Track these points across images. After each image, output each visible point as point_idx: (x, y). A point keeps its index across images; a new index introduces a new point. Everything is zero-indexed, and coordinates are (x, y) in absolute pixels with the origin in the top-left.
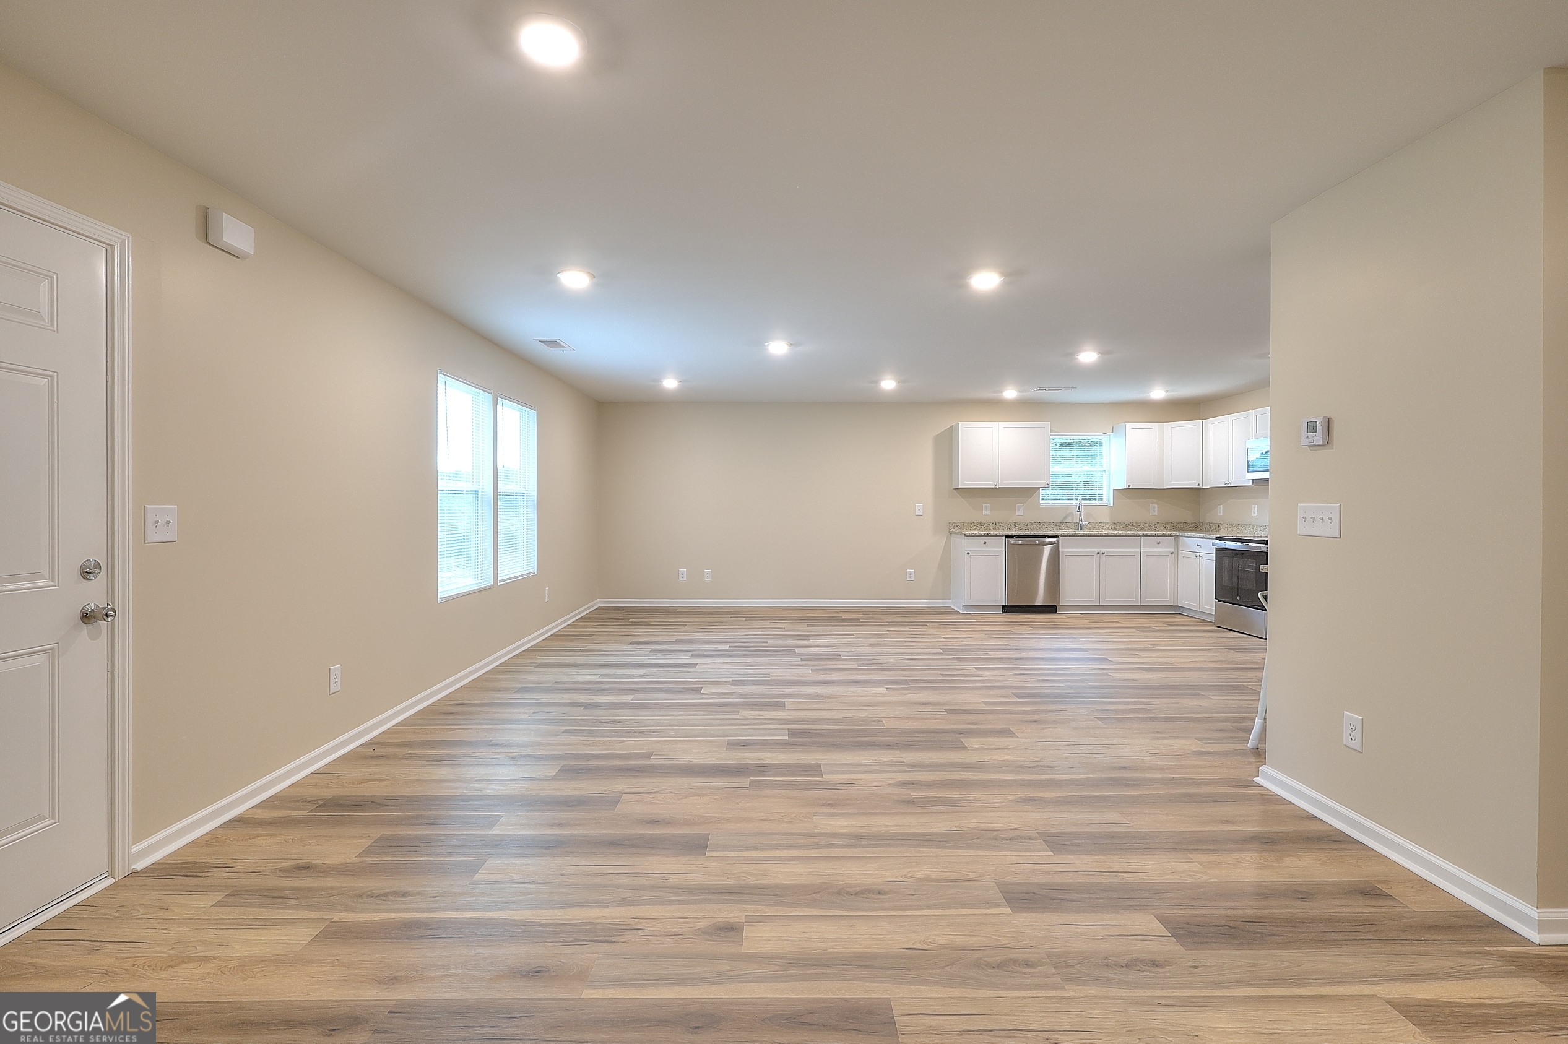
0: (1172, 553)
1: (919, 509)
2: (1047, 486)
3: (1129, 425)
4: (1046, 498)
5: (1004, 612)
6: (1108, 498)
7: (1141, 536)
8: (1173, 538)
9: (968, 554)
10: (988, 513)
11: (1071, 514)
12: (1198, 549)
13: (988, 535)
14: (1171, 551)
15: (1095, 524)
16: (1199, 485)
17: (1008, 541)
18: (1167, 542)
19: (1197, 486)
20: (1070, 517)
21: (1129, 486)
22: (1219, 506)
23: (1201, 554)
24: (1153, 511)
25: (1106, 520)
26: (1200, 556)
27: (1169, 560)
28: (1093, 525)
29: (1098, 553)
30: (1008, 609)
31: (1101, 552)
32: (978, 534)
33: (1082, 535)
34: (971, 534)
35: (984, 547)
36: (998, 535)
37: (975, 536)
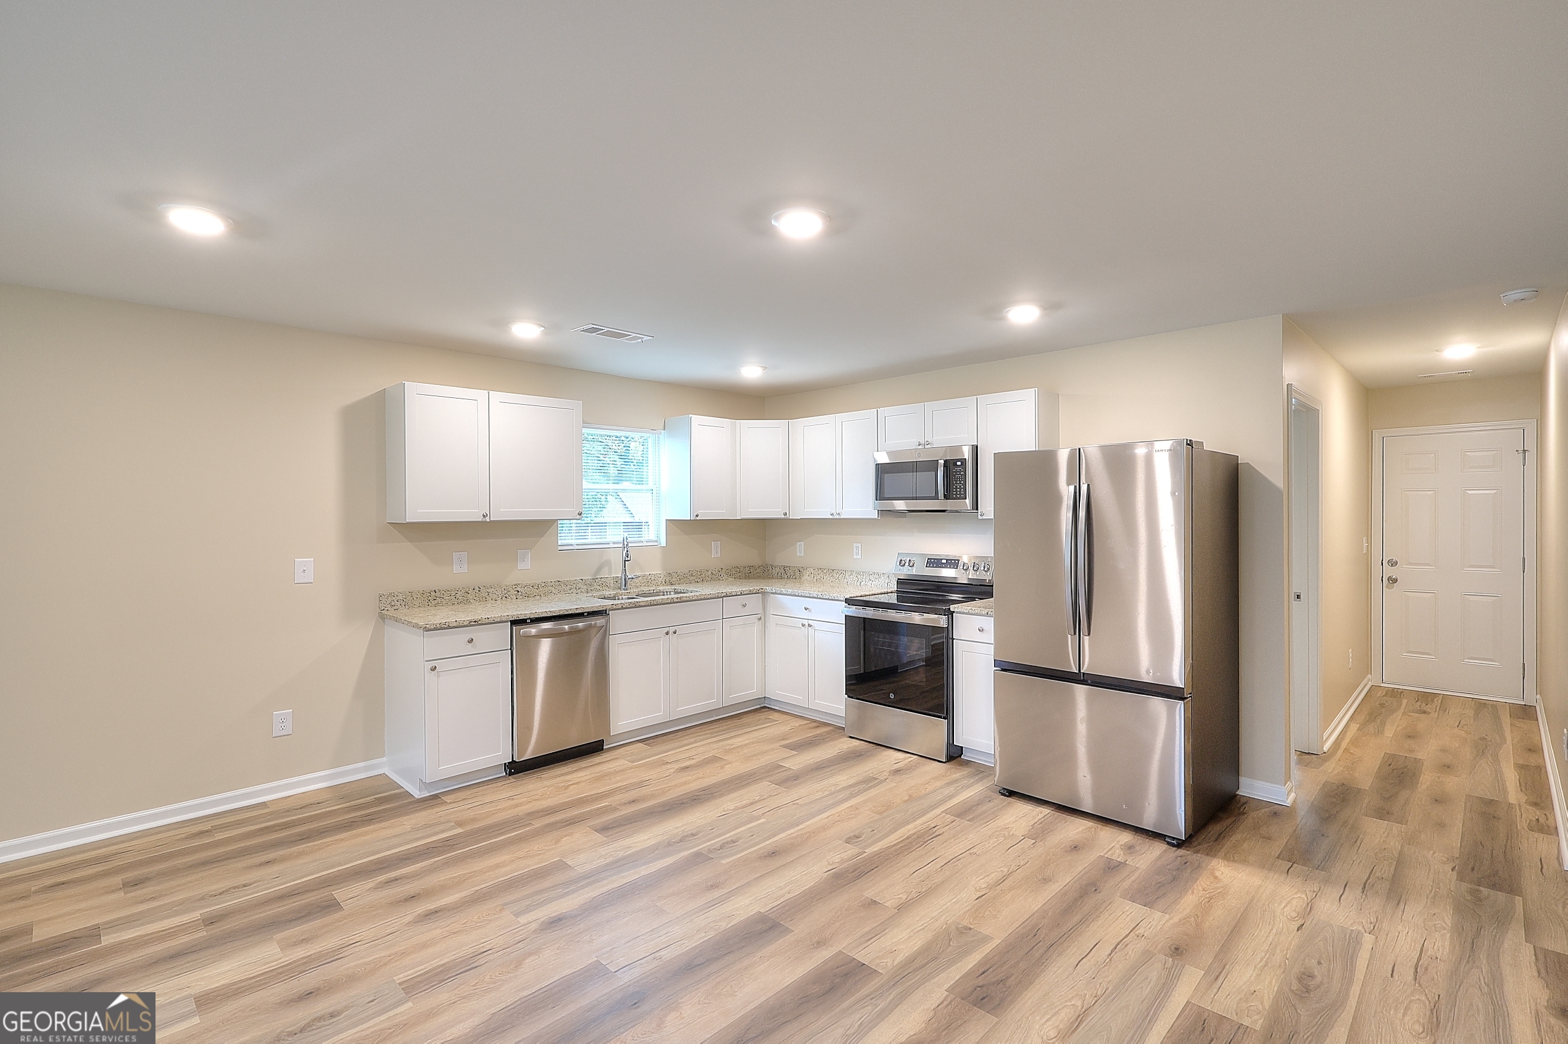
0: (760, 619)
1: (305, 568)
2: (578, 517)
3: (696, 419)
4: (568, 537)
5: (511, 774)
6: (656, 533)
7: (722, 597)
8: (760, 595)
9: (434, 669)
10: (465, 569)
11: (608, 563)
12: (806, 614)
13: (476, 623)
14: (759, 616)
16: (786, 514)
17: (518, 632)
18: (754, 601)
19: (783, 516)
20: (606, 568)
21: (697, 516)
22: (798, 543)
23: (810, 622)
24: (715, 553)
26: (810, 626)
27: (756, 628)
29: (667, 633)
30: (516, 768)
31: (672, 630)
32: (455, 624)
33: (644, 604)
34: (438, 625)
35: (470, 648)
36: (499, 620)
37: (449, 627)
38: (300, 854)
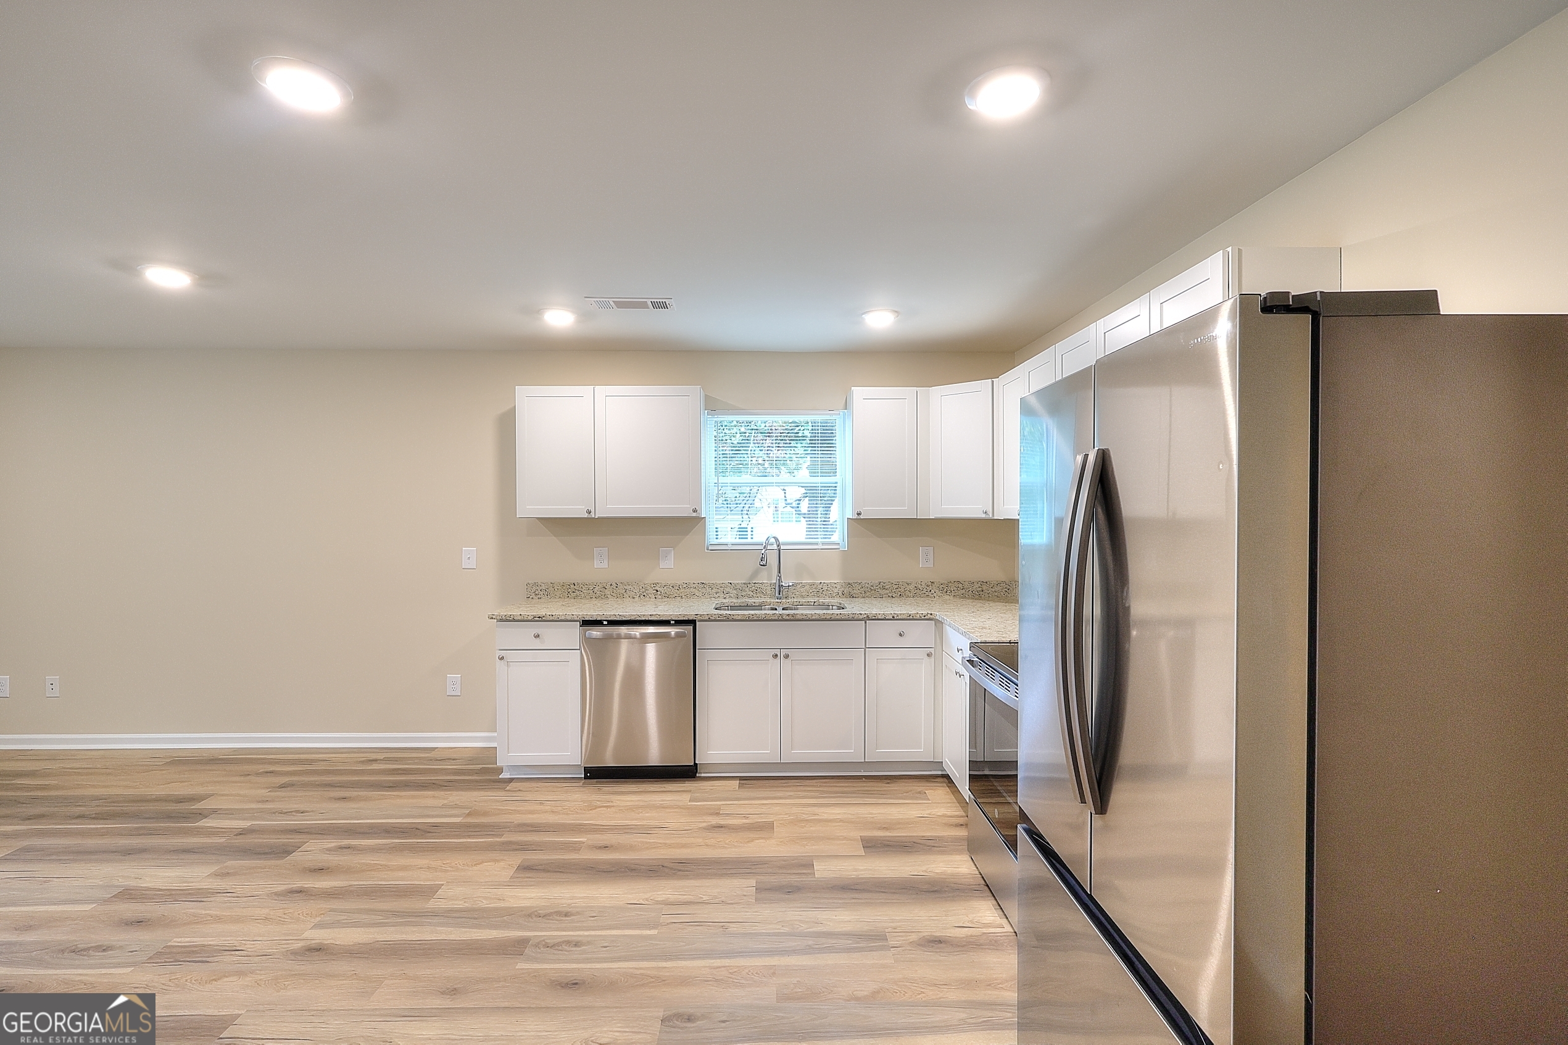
0: (928, 655)
1: (469, 556)
3: (859, 393)
5: (587, 777)
6: (841, 534)
7: (862, 620)
8: (933, 622)
9: (502, 658)
10: (605, 565)
12: (959, 660)
13: (540, 619)
14: (928, 651)
15: (812, 585)
17: (589, 632)
18: (918, 633)
21: (860, 515)
24: (927, 562)
25: (834, 578)
26: (962, 676)
27: (926, 665)
28: (807, 587)
29: (777, 660)
30: (596, 774)
31: (783, 652)
32: (520, 618)
33: (739, 618)
34: (503, 617)
35: (537, 644)
36: (563, 618)
37: (514, 621)
38: (366, 799)
